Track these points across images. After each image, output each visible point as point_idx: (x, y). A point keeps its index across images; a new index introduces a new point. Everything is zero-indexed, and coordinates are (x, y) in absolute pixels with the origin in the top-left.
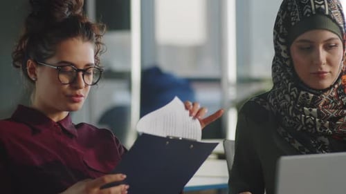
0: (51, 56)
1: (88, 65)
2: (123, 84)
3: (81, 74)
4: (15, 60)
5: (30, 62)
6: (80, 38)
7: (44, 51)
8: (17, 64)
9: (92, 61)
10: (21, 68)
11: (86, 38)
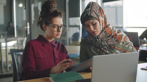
0: (50, 23)
1: (62, 25)
2: (78, 28)
3: (60, 28)
4: (38, 24)
5: (44, 25)
6: (59, 17)
7: (48, 22)
8: (38, 25)
9: (62, 24)
10: (40, 26)
11: (60, 17)
